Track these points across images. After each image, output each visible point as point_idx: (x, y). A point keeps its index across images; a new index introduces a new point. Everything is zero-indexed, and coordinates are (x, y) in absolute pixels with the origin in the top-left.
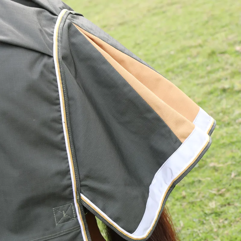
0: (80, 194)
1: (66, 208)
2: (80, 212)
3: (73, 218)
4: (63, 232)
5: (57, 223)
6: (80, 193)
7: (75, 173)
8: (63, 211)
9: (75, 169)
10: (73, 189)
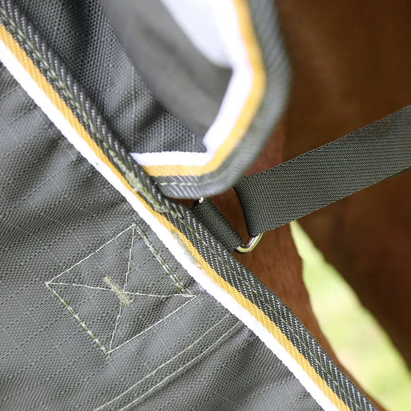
0: (134, 162)
1: (110, 259)
2: (199, 257)
3: (178, 291)
4: (161, 374)
5: (105, 343)
6: (128, 150)
7: (38, 63)
8: (106, 280)
9: (22, 43)
10: (85, 154)
